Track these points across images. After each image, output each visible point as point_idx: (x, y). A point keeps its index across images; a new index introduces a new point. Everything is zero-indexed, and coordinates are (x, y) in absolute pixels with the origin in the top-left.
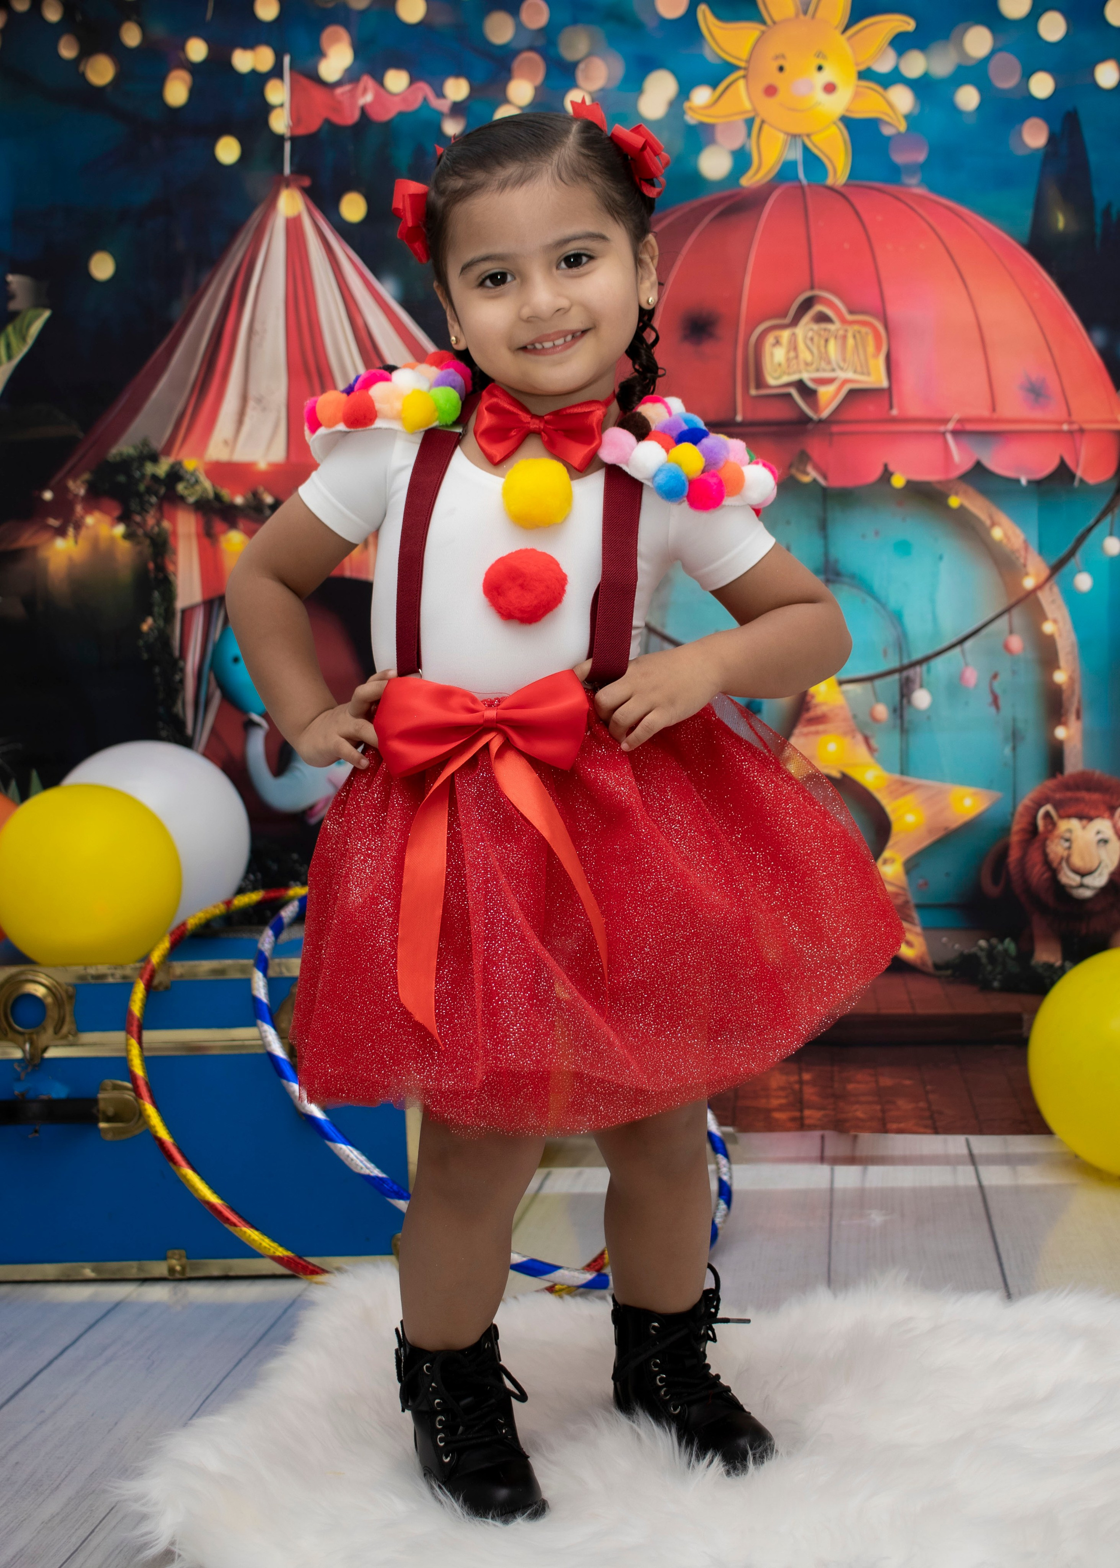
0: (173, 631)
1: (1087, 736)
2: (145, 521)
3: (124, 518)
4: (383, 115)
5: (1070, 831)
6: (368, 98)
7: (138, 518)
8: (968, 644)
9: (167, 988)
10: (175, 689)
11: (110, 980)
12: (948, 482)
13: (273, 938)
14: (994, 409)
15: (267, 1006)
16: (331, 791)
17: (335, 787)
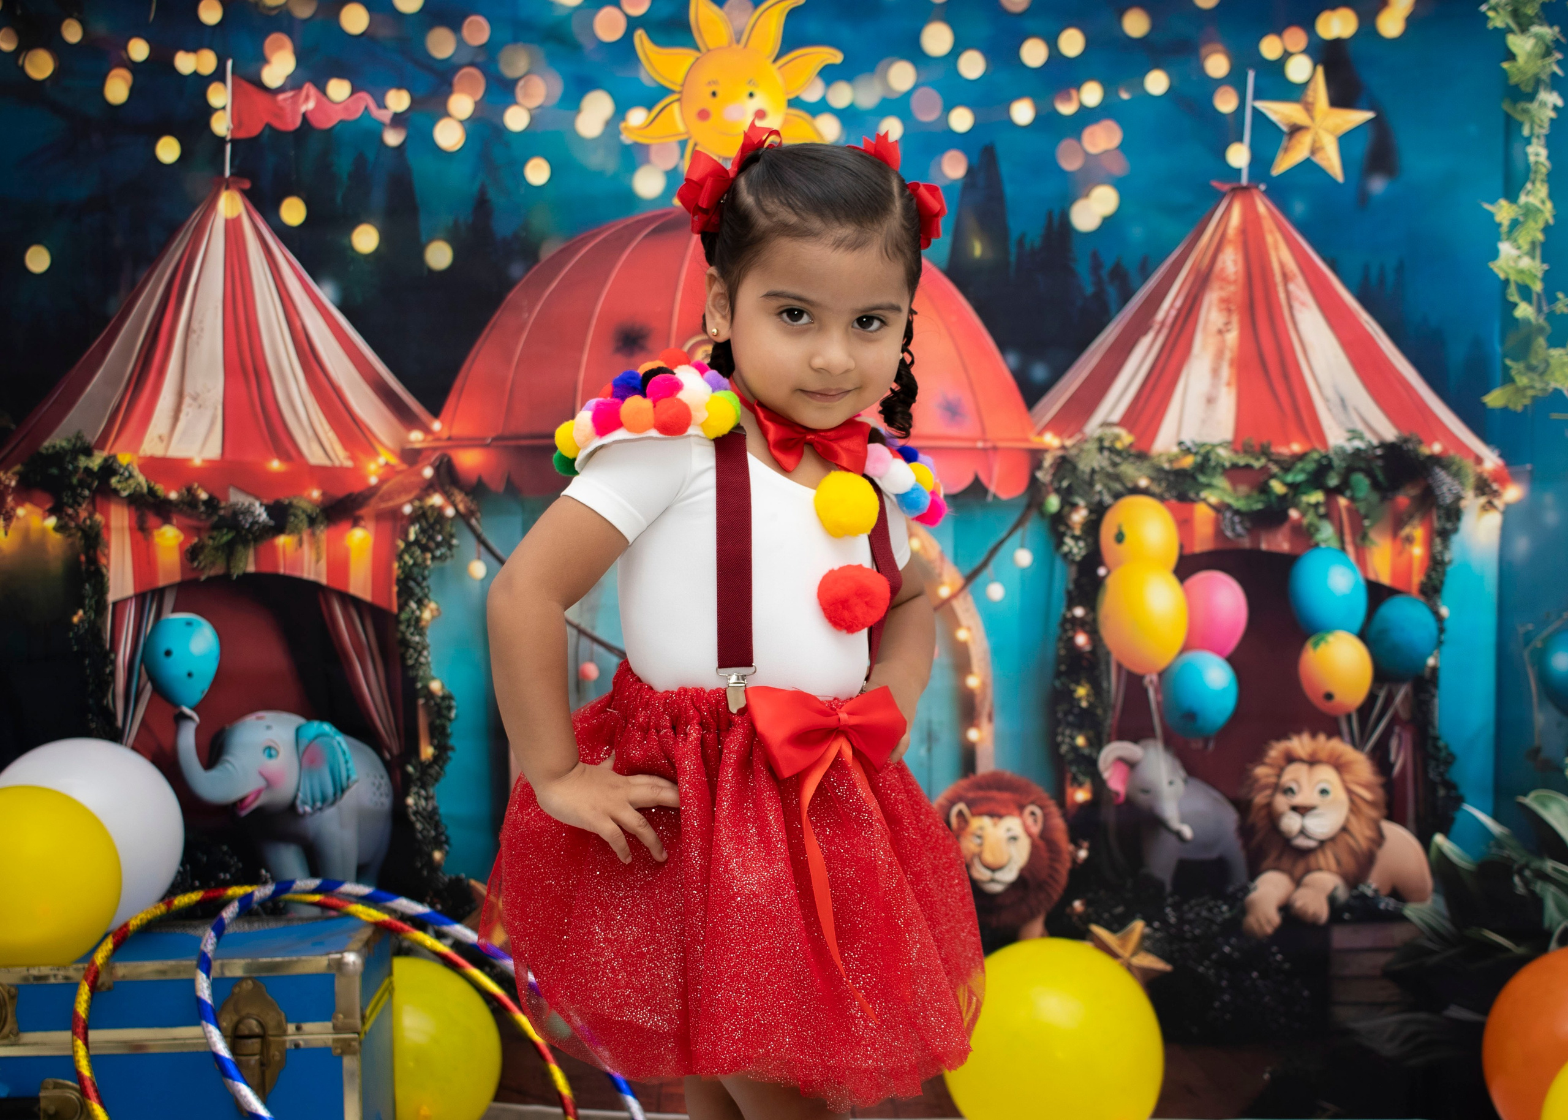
0: (105, 623)
1: (998, 738)
2: (77, 514)
3: (56, 510)
4: (324, 123)
5: (981, 828)
6: (311, 105)
7: (70, 511)
9: (109, 989)
10: (106, 681)
11: (52, 981)
13: (215, 940)
15: (211, 1006)
16: (260, 783)
17: (266, 779)
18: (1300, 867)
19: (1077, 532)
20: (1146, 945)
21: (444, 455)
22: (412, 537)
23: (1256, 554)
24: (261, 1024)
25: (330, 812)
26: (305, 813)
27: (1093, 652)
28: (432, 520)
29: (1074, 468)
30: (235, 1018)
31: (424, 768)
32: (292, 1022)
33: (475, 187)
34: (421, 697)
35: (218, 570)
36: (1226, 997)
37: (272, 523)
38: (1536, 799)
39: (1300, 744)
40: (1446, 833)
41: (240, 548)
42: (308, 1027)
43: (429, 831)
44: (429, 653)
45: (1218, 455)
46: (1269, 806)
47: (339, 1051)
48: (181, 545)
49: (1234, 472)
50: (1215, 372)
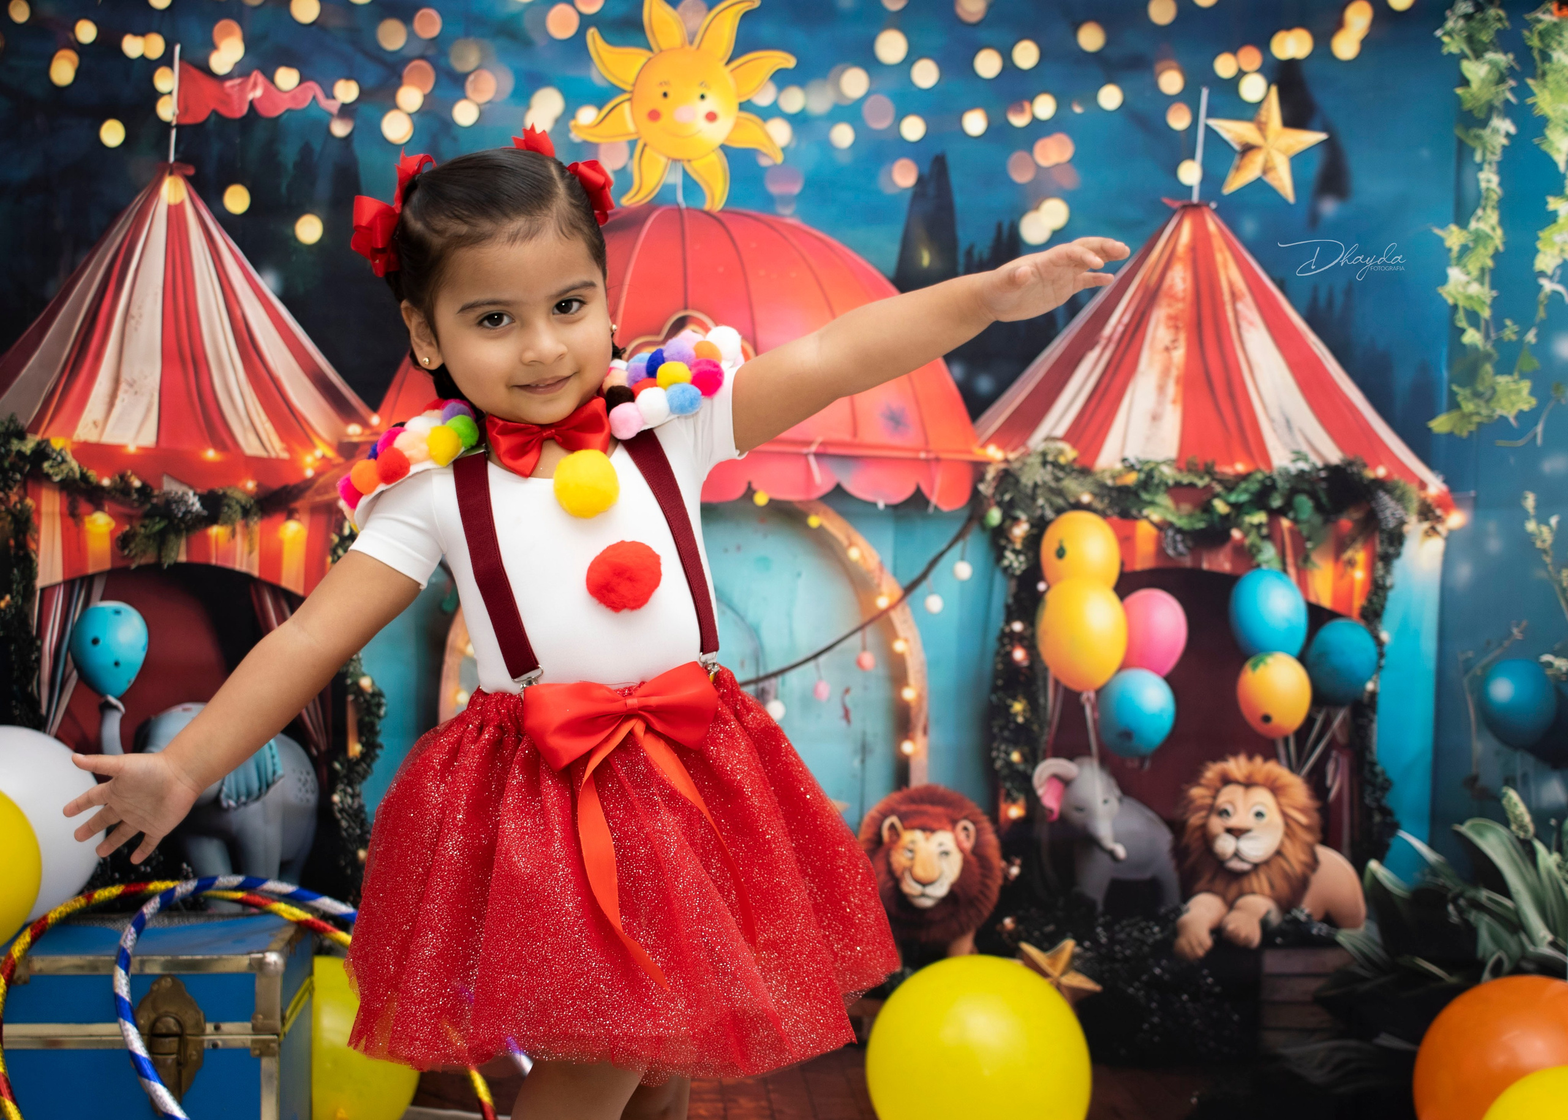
0: (32, 609)
1: (932, 751)
2: (8, 497)
4: (271, 111)
5: (913, 842)
6: (258, 93)
7: (1, 495)
8: (822, 659)
9: (25, 983)
10: (30, 668)
12: (809, 502)
13: (135, 935)
14: (855, 434)
15: (129, 1003)
18: (1233, 890)
19: (1018, 546)
20: (1076, 964)
22: (347, 531)
23: (1196, 573)
24: (179, 1023)
25: (255, 807)
26: (229, 806)
27: (1031, 667)
29: (1017, 481)
30: (153, 1016)
31: (352, 765)
32: (210, 1021)
34: (351, 693)
35: (149, 558)
36: (1156, 1020)
37: (205, 513)
38: (1472, 827)
39: (1236, 766)
40: (1381, 859)
41: (172, 537)
42: (226, 1027)
43: (354, 829)
45: (1162, 473)
46: (1204, 827)
47: (257, 1052)
48: (112, 532)
49: (1177, 490)
50: (1161, 389)
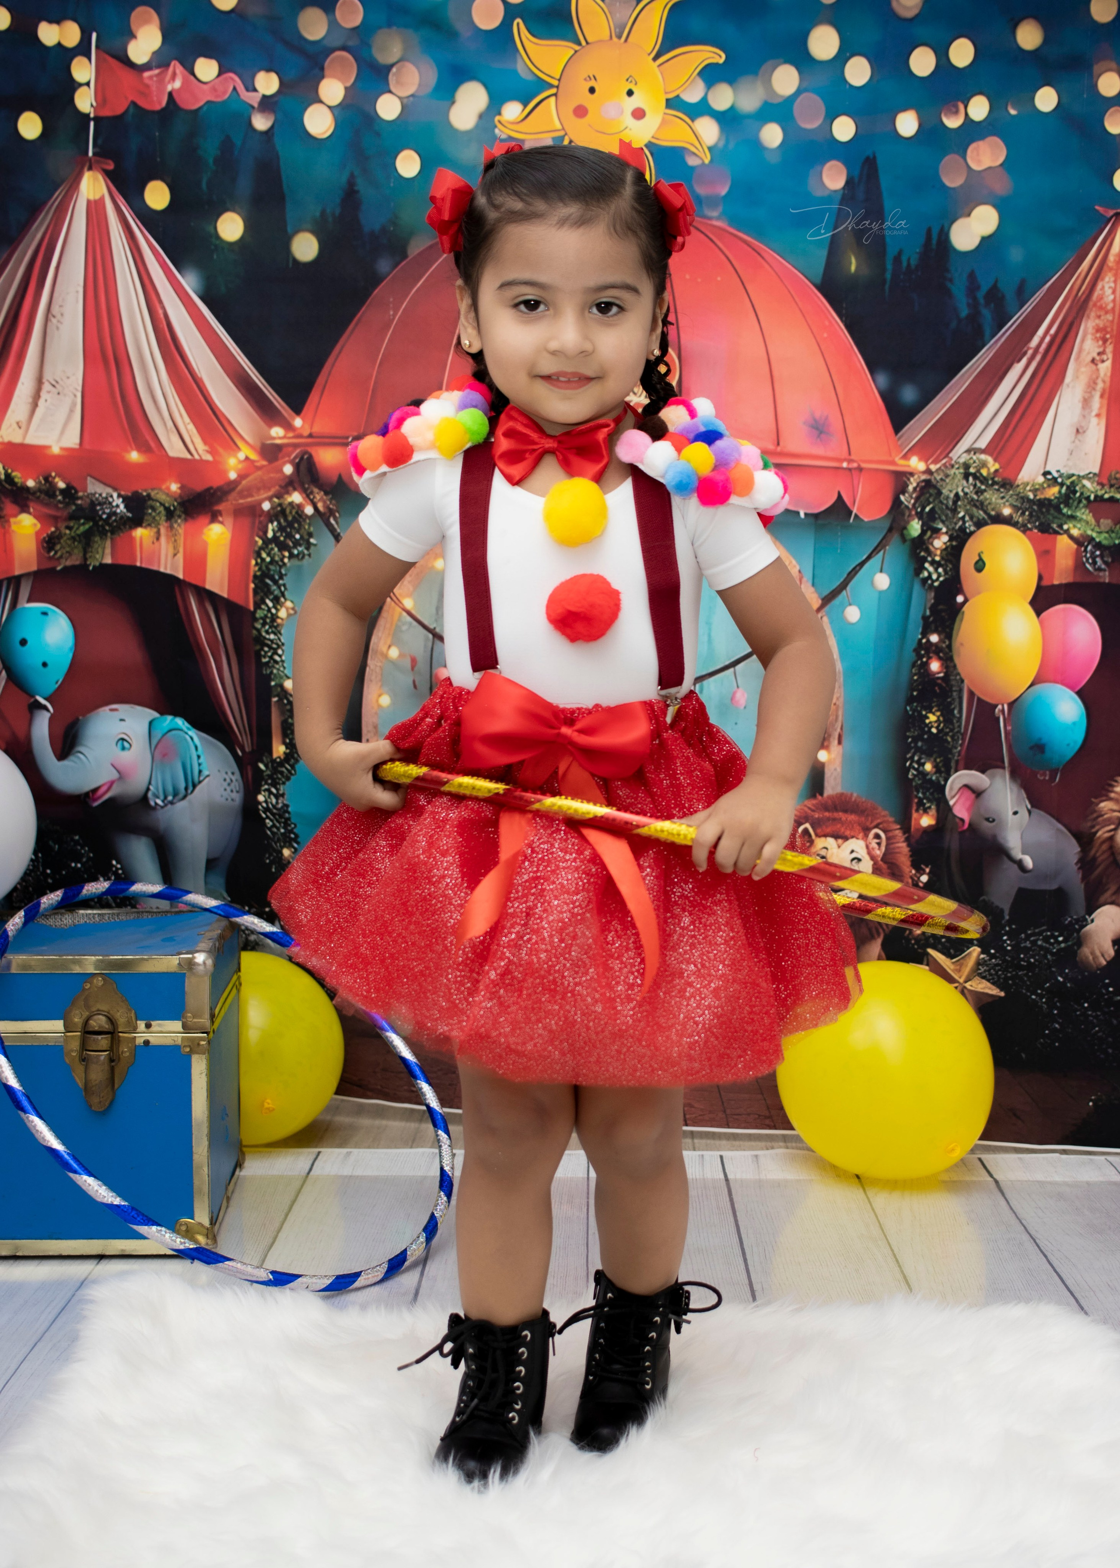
1: (847, 761)
4: (190, 104)
5: (825, 848)
6: (177, 84)
8: (739, 667)
14: (778, 443)
16: (115, 775)
17: (118, 772)
19: (937, 558)
20: (979, 971)
21: (306, 452)
22: (270, 534)
24: (110, 1020)
25: (181, 805)
26: (156, 804)
27: (946, 678)
28: (290, 518)
29: (939, 493)
31: (277, 766)
32: (142, 1019)
33: (344, 178)
34: (275, 696)
35: (75, 560)
36: (1056, 1026)
37: (130, 515)
41: (97, 539)
42: (158, 1025)
43: (278, 829)
44: (283, 651)
45: (1084, 486)
46: (1111, 841)
47: (187, 1050)
48: (37, 534)
49: (1097, 504)
50: (1086, 402)
